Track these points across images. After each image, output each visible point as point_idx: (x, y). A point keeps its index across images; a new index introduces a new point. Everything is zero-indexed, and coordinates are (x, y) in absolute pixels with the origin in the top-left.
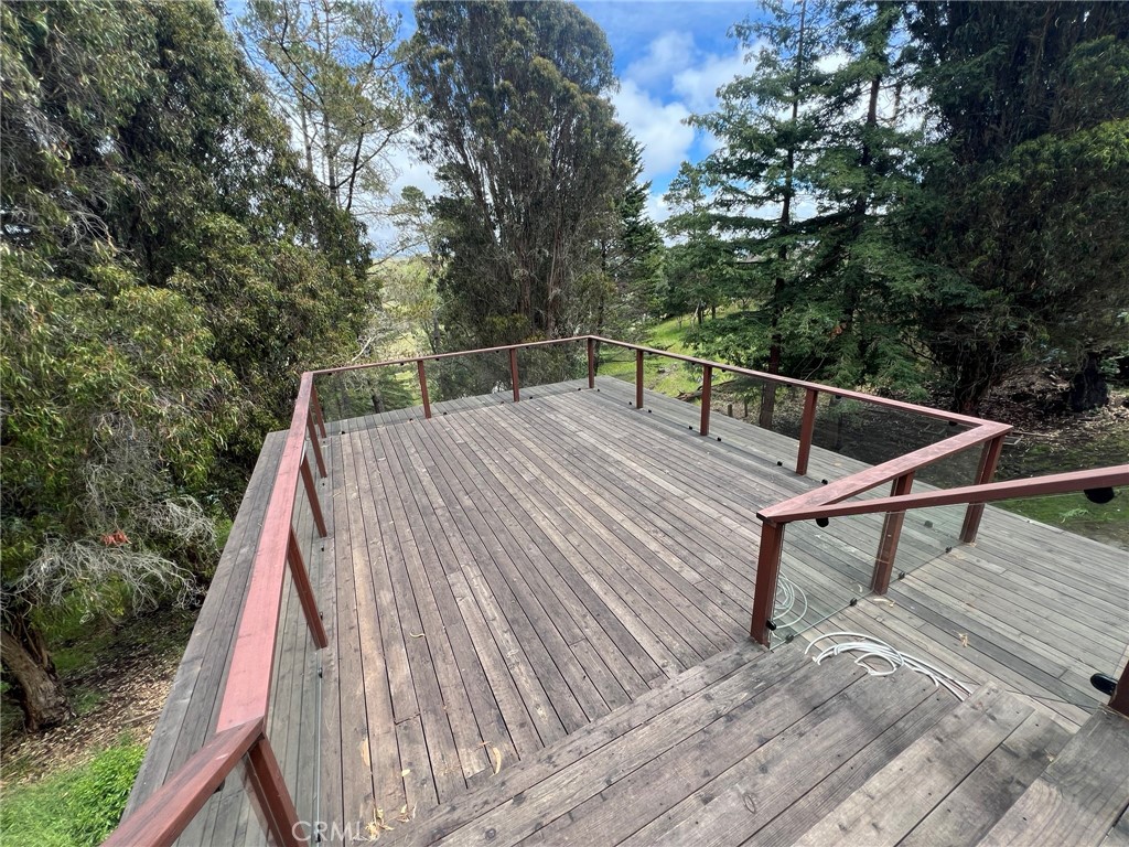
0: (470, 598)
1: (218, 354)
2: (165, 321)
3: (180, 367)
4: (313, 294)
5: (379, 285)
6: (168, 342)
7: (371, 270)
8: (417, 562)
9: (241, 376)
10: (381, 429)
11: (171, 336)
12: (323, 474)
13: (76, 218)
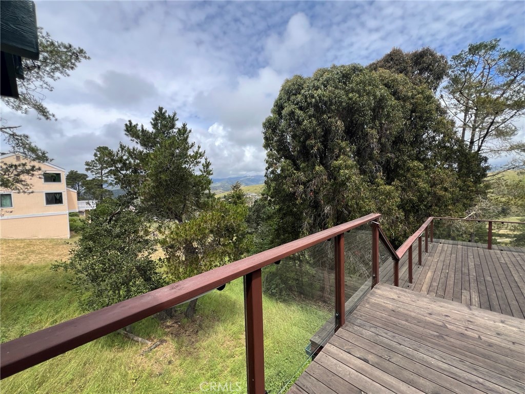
0: (468, 297)
1: (401, 207)
2: (388, 195)
3: (389, 209)
4: (446, 190)
5: (488, 186)
6: (388, 201)
7: (485, 179)
8: (452, 282)
9: (407, 217)
10: (459, 246)
11: (389, 199)
12: (427, 251)
13: (376, 167)
